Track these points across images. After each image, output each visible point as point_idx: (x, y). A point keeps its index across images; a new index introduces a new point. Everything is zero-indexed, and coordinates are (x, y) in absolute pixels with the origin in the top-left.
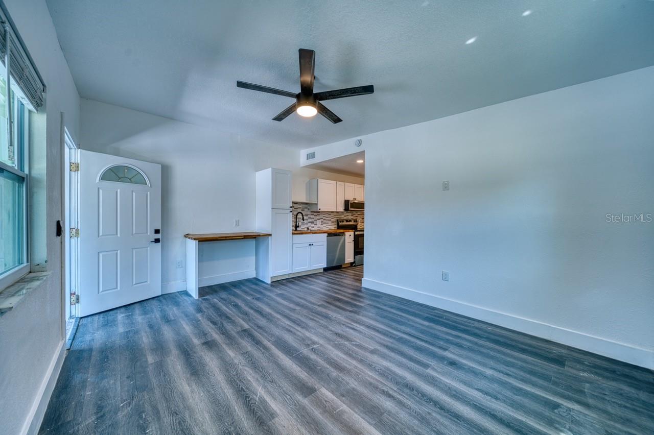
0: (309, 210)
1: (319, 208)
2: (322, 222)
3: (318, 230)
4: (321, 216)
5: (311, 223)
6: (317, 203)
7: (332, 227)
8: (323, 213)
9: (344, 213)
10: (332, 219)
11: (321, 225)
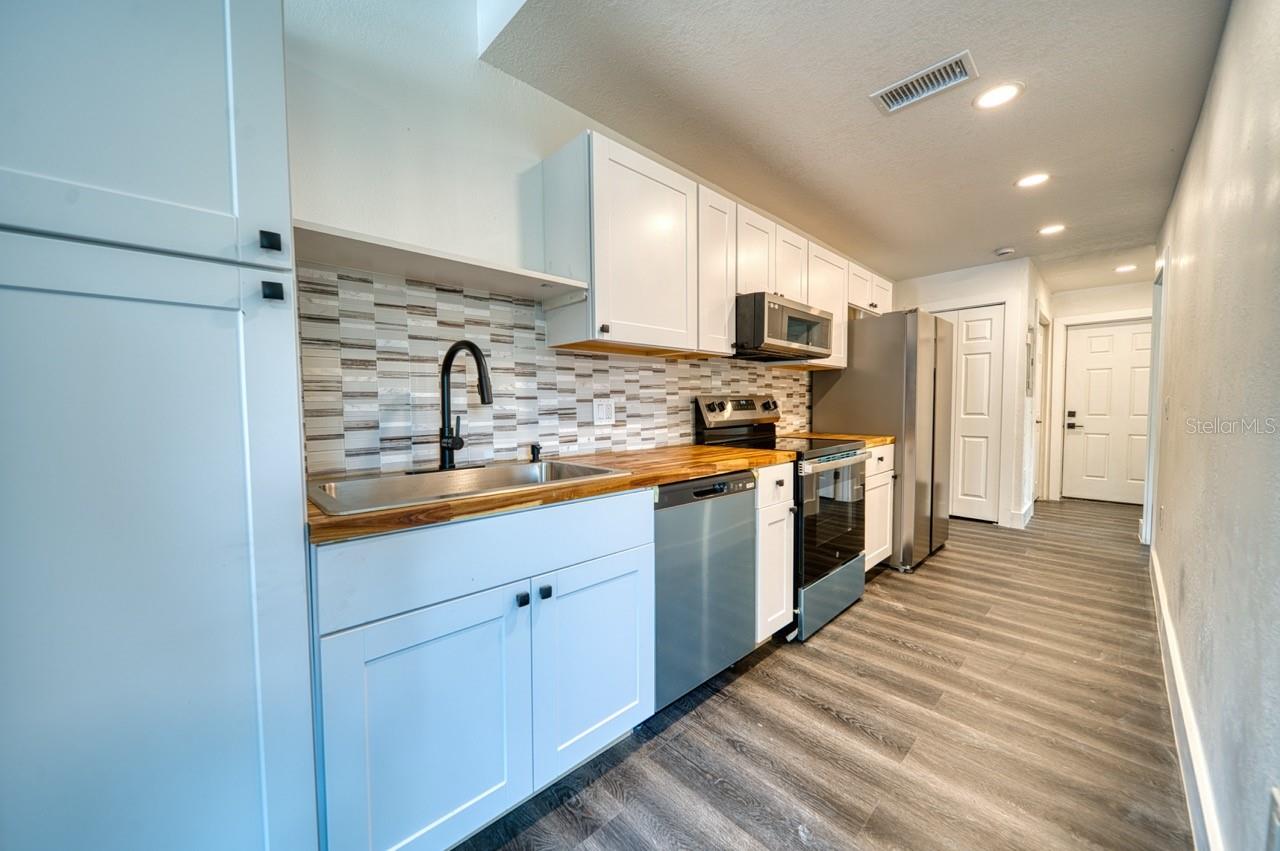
0: (541, 337)
1: (600, 323)
2: (620, 409)
3: (600, 454)
4: (615, 380)
5: (557, 416)
6: (585, 285)
7: (670, 435)
8: (627, 360)
9: (755, 368)
10: (668, 394)
11: (614, 426)
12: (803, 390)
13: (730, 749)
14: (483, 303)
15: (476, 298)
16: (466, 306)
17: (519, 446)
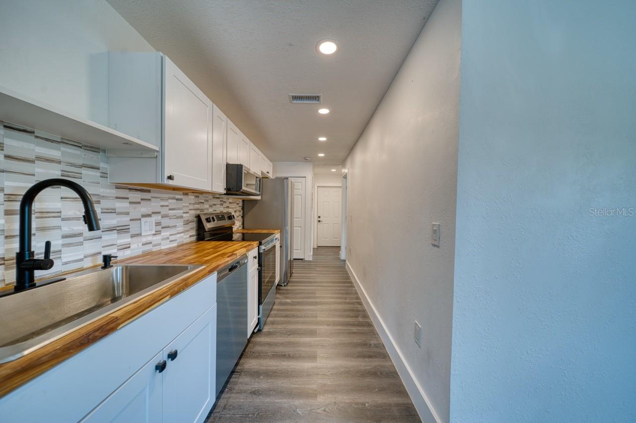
0: (104, 175)
1: (167, 174)
2: (158, 224)
3: (145, 254)
4: (155, 205)
5: (116, 231)
6: (157, 149)
7: (185, 237)
8: (162, 193)
9: (222, 198)
10: (184, 213)
11: (154, 235)
12: (240, 209)
13: (254, 396)
14: (54, 144)
15: (47, 140)
16: (37, 145)
17: (85, 257)
